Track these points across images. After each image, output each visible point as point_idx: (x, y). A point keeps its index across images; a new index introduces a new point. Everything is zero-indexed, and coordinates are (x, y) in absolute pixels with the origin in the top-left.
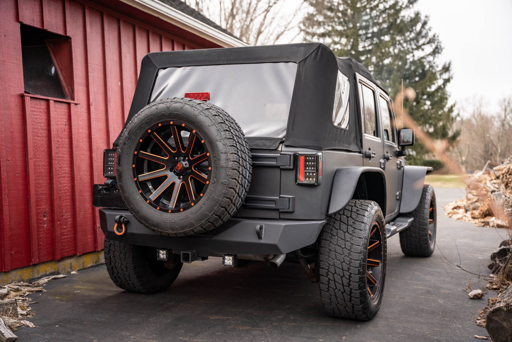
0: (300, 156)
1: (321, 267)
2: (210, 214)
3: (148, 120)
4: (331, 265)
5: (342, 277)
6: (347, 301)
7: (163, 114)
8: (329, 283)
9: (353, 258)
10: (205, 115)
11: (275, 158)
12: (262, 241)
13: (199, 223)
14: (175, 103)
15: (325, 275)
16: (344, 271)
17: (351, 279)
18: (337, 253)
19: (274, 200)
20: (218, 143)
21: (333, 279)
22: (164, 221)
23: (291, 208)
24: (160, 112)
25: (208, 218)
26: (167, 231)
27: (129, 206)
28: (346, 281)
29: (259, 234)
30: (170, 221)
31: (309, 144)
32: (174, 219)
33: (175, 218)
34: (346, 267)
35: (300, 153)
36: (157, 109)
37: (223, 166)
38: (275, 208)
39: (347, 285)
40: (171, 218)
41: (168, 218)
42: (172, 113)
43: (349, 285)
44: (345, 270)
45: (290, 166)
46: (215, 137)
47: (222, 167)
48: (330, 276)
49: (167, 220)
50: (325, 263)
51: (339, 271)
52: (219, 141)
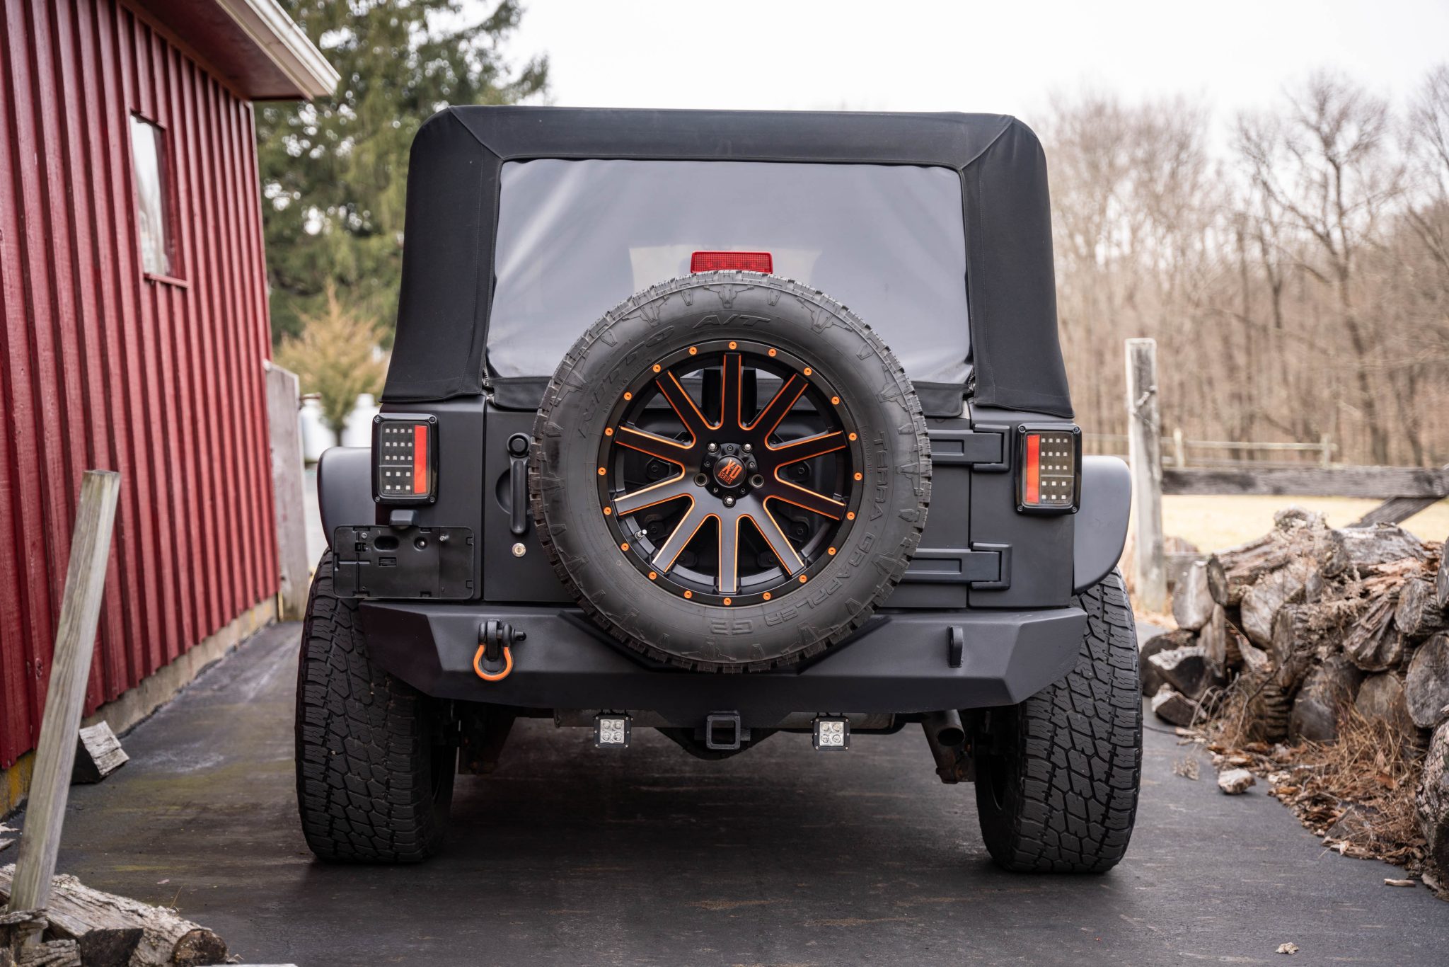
0: (1028, 434)
1: (1031, 733)
2: (862, 603)
3: (658, 335)
4: (1060, 727)
5: (1089, 758)
6: (1095, 821)
7: (710, 319)
8: (1053, 775)
9: (1121, 705)
10: (845, 326)
11: (960, 441)
12: (960, 672)
13: (827, 632)
14: (749, 289)
15: (1044, 754)
16: (1096, 742)
17: (1116, 761)
18: (1075, 692)
19: (960, 557)
20: (888, 404)
21: (1066, 765)
22: (716, 631)
23: (1003, 577)
24: (702, 314)
25: (856, 617)
26: (722, 658)
27: (590, 591)
28: (1100, 768)
29: (953, 654)
30: (734, 629)
31: (1041, 402)
32: (748, 623)
33: (750, 621)
34: (1101, 729)
35: (1028, 426)
36: (689, 304)
37: (906, 470)
38: (960, 579)
39: (1104, 777)
40: (739, 622)
41: (726, 622)
42: (742, 318)
43: (1109, 775)
44: (1101, 738)
45: (1002, 462)
46: (880, 389)
47: (904, 472)
48: (1059, 757)
49: (723, 626)
50: (1042, 721)
51: (1083, 742)
52: (891, 399)
